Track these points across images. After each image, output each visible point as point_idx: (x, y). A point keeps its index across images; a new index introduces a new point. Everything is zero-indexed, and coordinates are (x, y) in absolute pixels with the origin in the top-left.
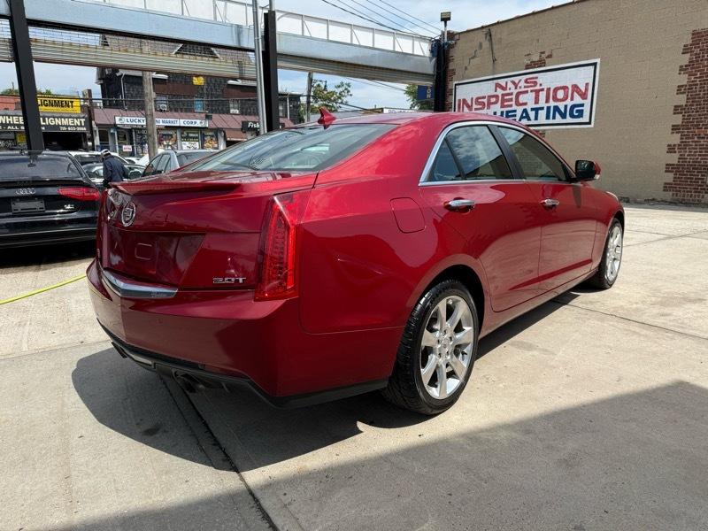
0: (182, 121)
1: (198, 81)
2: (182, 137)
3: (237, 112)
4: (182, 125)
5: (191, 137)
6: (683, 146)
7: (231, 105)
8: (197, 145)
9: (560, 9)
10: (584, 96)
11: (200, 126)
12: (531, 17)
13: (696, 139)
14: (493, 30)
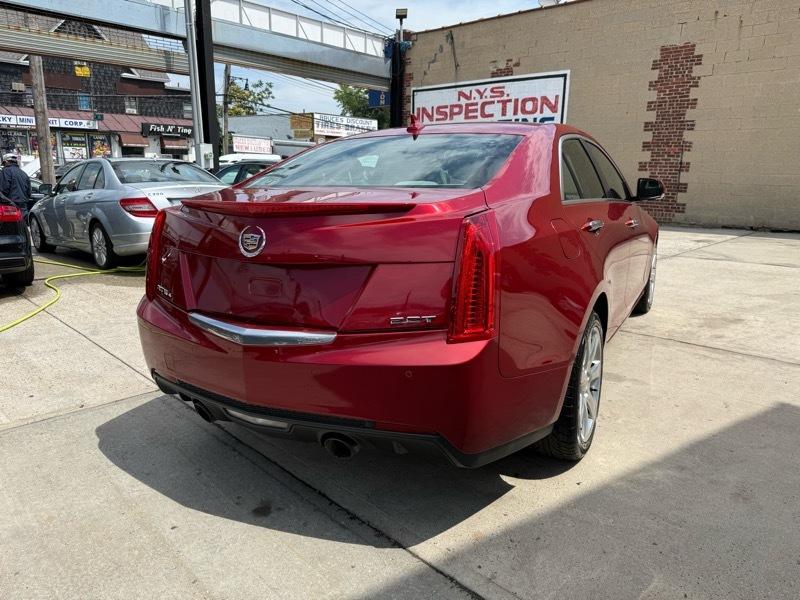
0: (63, 121)
1: (83, 72)
2: (63, 141)
3: (135, 112)
4: (63, 125)
5: (76, 142)
6: (653, 164)
7: (127, 104)
8: (84, 151)
9: (528, 14)
10: (553, 109)
11: (86, 127)
12: (496, 21)
13: (666, 157)
14: (455, 33)
